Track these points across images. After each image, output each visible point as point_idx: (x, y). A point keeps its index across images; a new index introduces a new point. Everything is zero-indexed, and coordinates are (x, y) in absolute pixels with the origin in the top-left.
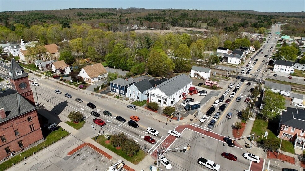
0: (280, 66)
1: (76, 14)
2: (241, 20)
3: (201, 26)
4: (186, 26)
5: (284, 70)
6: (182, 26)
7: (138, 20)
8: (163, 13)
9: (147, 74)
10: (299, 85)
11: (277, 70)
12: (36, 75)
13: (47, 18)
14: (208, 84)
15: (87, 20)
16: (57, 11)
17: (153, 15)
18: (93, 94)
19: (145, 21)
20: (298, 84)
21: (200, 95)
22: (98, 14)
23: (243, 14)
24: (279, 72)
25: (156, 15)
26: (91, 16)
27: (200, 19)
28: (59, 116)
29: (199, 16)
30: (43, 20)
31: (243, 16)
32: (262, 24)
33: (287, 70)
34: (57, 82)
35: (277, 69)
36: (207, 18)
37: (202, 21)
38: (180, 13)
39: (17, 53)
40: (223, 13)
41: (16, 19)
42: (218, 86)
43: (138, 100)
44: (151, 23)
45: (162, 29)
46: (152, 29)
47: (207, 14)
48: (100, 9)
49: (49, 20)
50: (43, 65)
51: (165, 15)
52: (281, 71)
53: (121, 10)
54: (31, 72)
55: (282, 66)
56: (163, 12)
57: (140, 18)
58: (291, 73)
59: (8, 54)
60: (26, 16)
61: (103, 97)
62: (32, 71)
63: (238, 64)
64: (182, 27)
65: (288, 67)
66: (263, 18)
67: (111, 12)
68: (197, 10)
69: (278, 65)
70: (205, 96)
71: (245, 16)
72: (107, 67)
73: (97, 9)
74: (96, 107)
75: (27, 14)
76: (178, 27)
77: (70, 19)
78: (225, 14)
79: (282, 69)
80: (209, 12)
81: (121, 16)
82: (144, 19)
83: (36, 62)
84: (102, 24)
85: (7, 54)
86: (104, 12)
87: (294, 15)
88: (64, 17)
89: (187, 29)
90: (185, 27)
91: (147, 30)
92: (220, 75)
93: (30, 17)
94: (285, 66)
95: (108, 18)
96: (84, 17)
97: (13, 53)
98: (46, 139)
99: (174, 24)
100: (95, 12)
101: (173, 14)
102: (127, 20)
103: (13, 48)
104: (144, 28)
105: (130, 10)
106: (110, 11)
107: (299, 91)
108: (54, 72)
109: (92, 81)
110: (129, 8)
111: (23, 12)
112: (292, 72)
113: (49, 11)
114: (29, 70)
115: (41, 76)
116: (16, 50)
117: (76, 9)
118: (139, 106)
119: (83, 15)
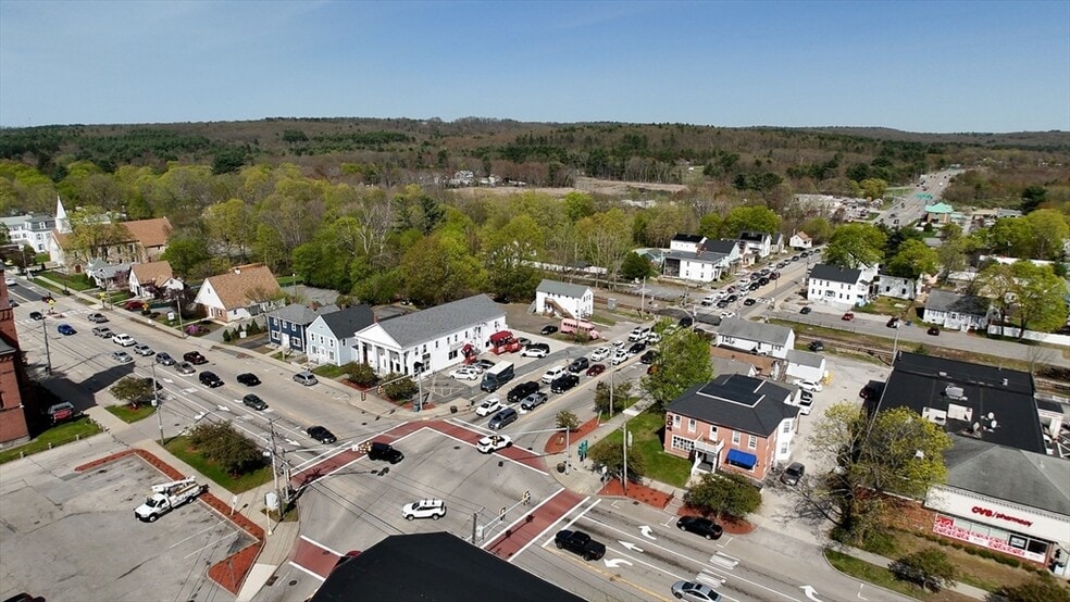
0: (824, 282)
1: (282, 134)
2: (821, 156)
3: (680, 176)
4: (635, 177)
5: (838, 295)
6: (619, 174)
7: (479, 156)
8: (565, 134)
9: (407, 304)
10: (861, 337)
11: (816, 295)
12: (81, 301)
13: (183, 146)
14: (567, 329)
15: (311, 154)
16: (221, 126)
17: (532, 141)
18: (219, 348)
19: (503, 158)
20: (859, 334)
21: (524, 355)
22: (353, 137)
23: (833, 139)
24: (823, 302)
25: (542, 140)
26: (329, 143)
27: (688, 156)
28: (96, 394)
29: (684, 144)
30: (171, 153)
31: (833, 144)
32: (884, 169)
33: (845, 296)
34: (133, 320)
35: (817, 292)
36: (711, 151)
37: (692, 160)
38: (619, 135)
39: (45, 241)
40: (767, 136)
41: (82, 148)
42: (594, 334)
43: (333, 362)
44: (519, 166)
45: (551, 185)
46: (517, 186)
47: (711, 137)
48: (366, 121)
49: (188, 155)
50: (106, 275)
51: (572, 141)
52: (828, 298)
53: (436, 127)
54: (68, 294)
55: (831, 283)
56: (566, 131)
57: (487, 150)
58: (857, 305)
59: (21, 247)
60: (116, 139)
61: (242, 356)
62: (71, 291)
63: (711, 280)
64: (620, 179)
65: (846, 285)
66: (901, 152)
67: (399, 131)
68: (680, 127)
69: (818, 281)
70: (540, 356)
71: (840, 143)
72: (302, 286)
73: (356, 121)
74: (222, 384)
75: (123, 133)
76: (607, 178)
77: (258, 150)
78: (775, 137)
79: (830, 293)
80: (720, 132)
81: (427, 144)
82: (499, 155)
83: (90, 265)
84: (352, 167)
85: (17, 247)
86: (376, 130)
87: (1024, 142)
88: (242, 143)
89: (634, 184)
90: (630, 180)
91: (498, 188)
92: (631, 308)
93: (129, 143)
94: (839, 284)
95: (381, 150)
96: (303, 145)
97: (34, 244)
98: (35, 440)
99: (596, 168)
100: (346, 130)
101: (596, 139)
102: (443, 155)
103: (35, 228)
104: (492, 180)
105: (466, 125)
106: (397, 127)
107: (844, 350)
108: (134, 295)
109: (230, 315)
110: (464, 120)
111: (113, 127)
112: (862, 303)
113: (199, 127)
114: (64, 288)
115: (93, 303)
116: (44, 233)
117: (288, 119)
118: (329, 377)
119: (305, 139)
